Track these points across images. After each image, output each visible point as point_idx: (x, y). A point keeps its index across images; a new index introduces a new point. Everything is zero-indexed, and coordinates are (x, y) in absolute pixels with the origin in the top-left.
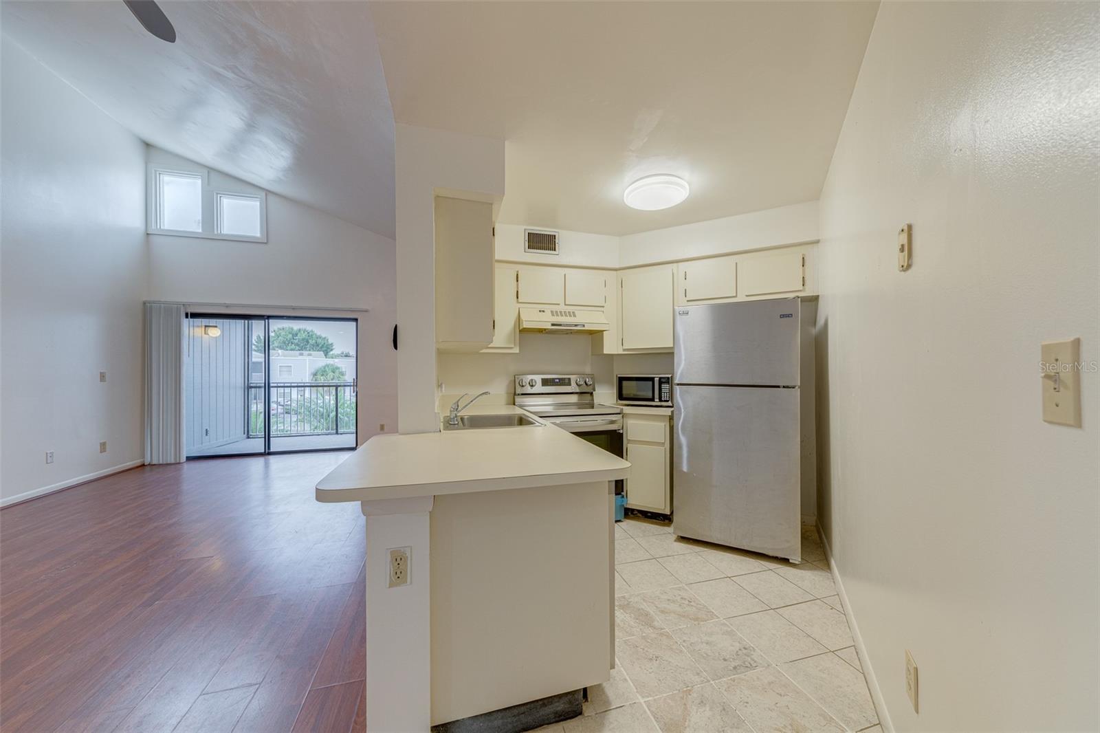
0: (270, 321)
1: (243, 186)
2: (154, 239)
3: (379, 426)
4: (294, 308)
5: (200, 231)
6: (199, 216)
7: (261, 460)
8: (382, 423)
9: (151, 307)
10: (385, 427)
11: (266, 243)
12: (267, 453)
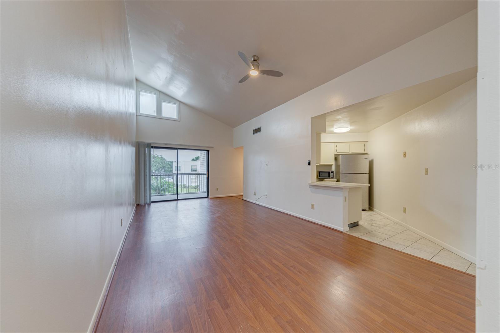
0: (178, 150)
1: (171, 99)
2: (139, 117)
3: (216, 189)
4: (189, 146)
5: (155, 115)
6: (155, 109)
7: (175, 202)
8: (217, 188)
9: (140, 144)
10: (218, 189)
11: (179, 121)
12: (178, 200)
